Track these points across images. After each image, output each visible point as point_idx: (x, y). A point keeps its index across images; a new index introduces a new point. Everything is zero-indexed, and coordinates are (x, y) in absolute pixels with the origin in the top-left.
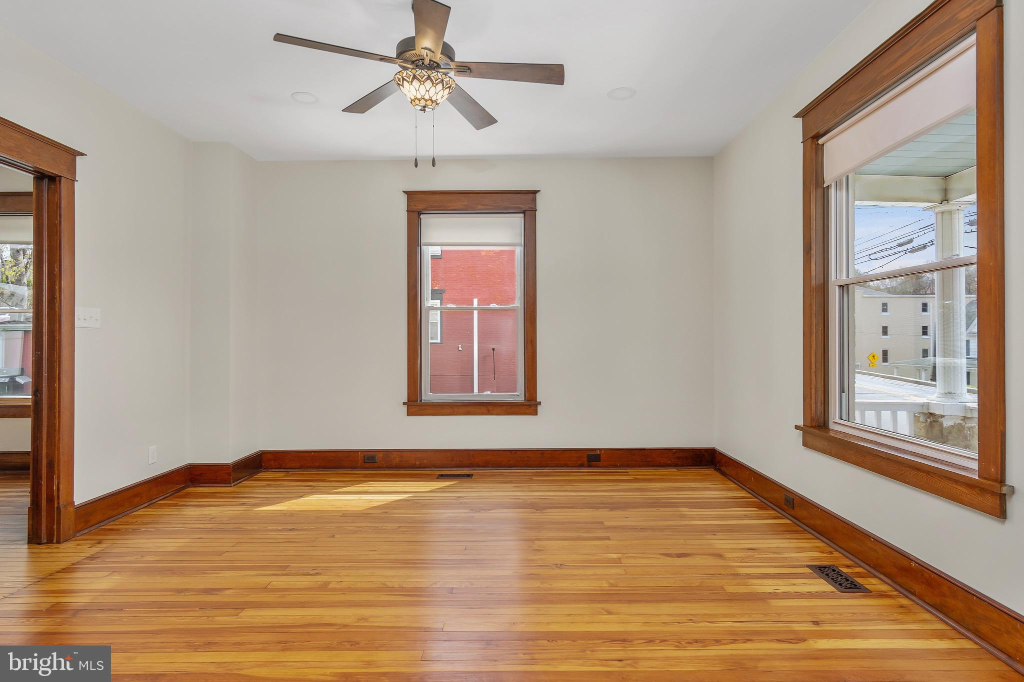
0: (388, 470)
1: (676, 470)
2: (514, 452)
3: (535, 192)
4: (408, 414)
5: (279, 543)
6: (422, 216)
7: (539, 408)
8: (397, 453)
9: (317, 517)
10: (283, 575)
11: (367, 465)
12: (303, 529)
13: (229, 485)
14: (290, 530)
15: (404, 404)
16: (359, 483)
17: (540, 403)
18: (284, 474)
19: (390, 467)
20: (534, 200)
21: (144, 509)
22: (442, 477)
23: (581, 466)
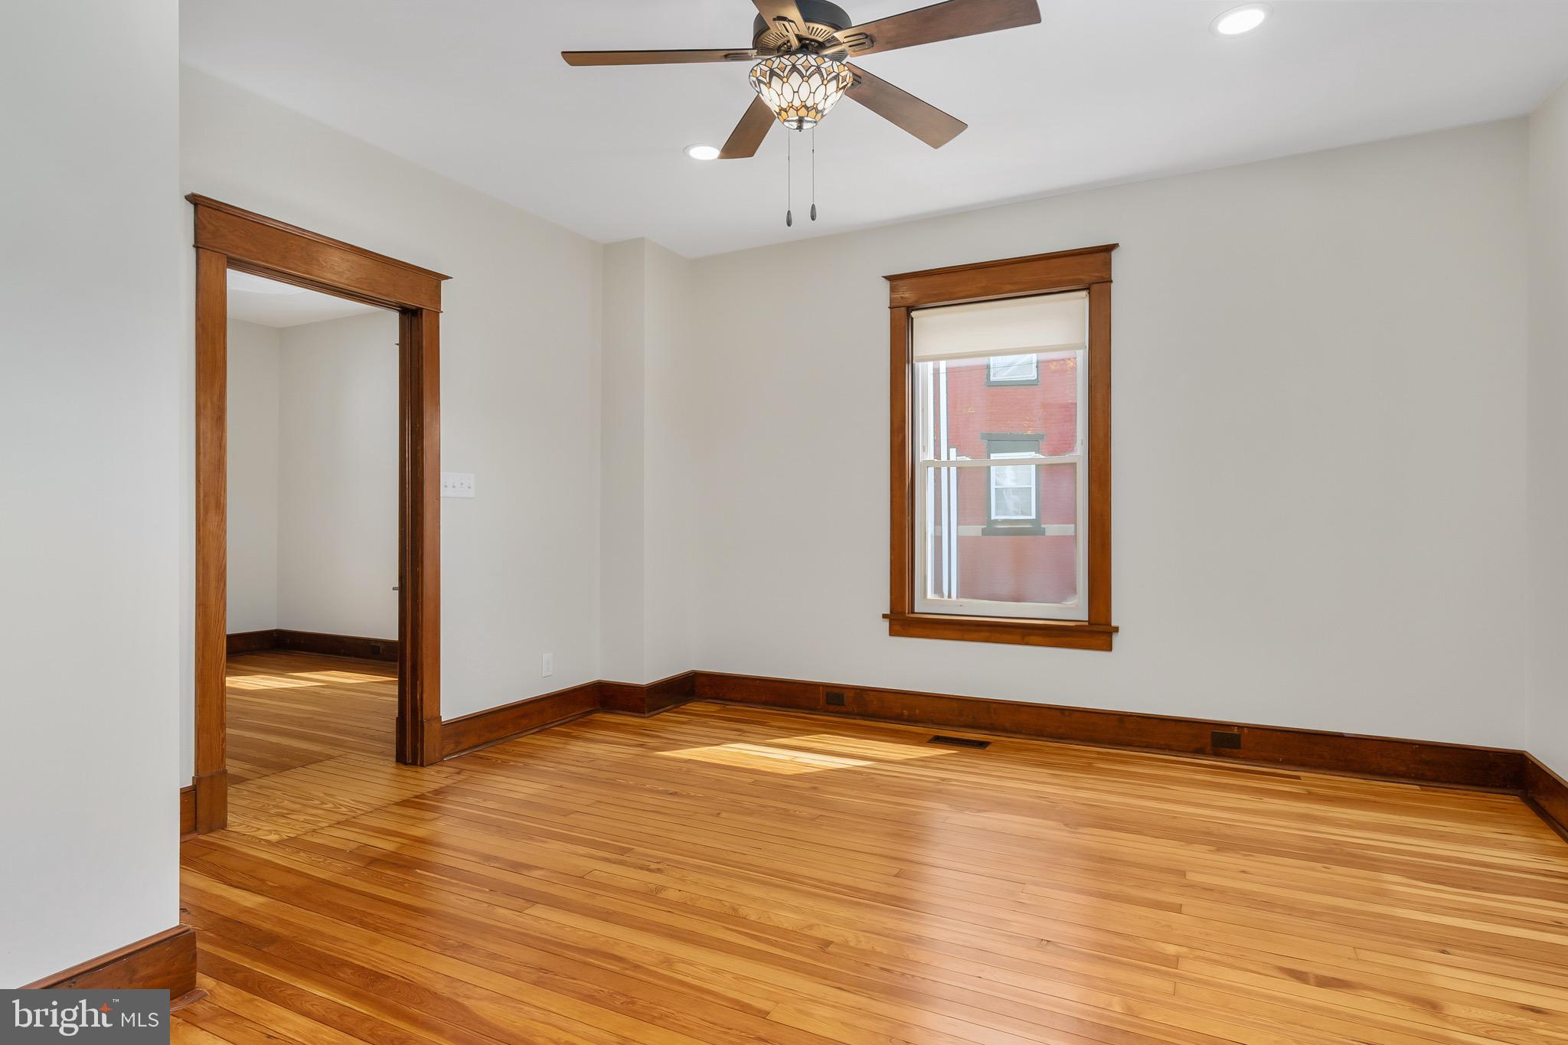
0: (860, 719)
1: (1418, 787)
2: (1067, 713)
3: (1109, 249)
4: (891, 634)
5: (644, 812)
6: (914, 314)
7: (1117, 639)
8: (875, 693)
9: (718, 780)
10: (614, 863)
11: (831, 708)
12: (688, 796)
13: (642, 715)
14: (671, 794)
15: (885, 616)
16: (803, 735)
17: (1116, 629)
18: (718, 708)
19: (865, 715)
20: (1108, 265)
21: (533, 736)
22: (938, 741)
23: (1199, 752)
